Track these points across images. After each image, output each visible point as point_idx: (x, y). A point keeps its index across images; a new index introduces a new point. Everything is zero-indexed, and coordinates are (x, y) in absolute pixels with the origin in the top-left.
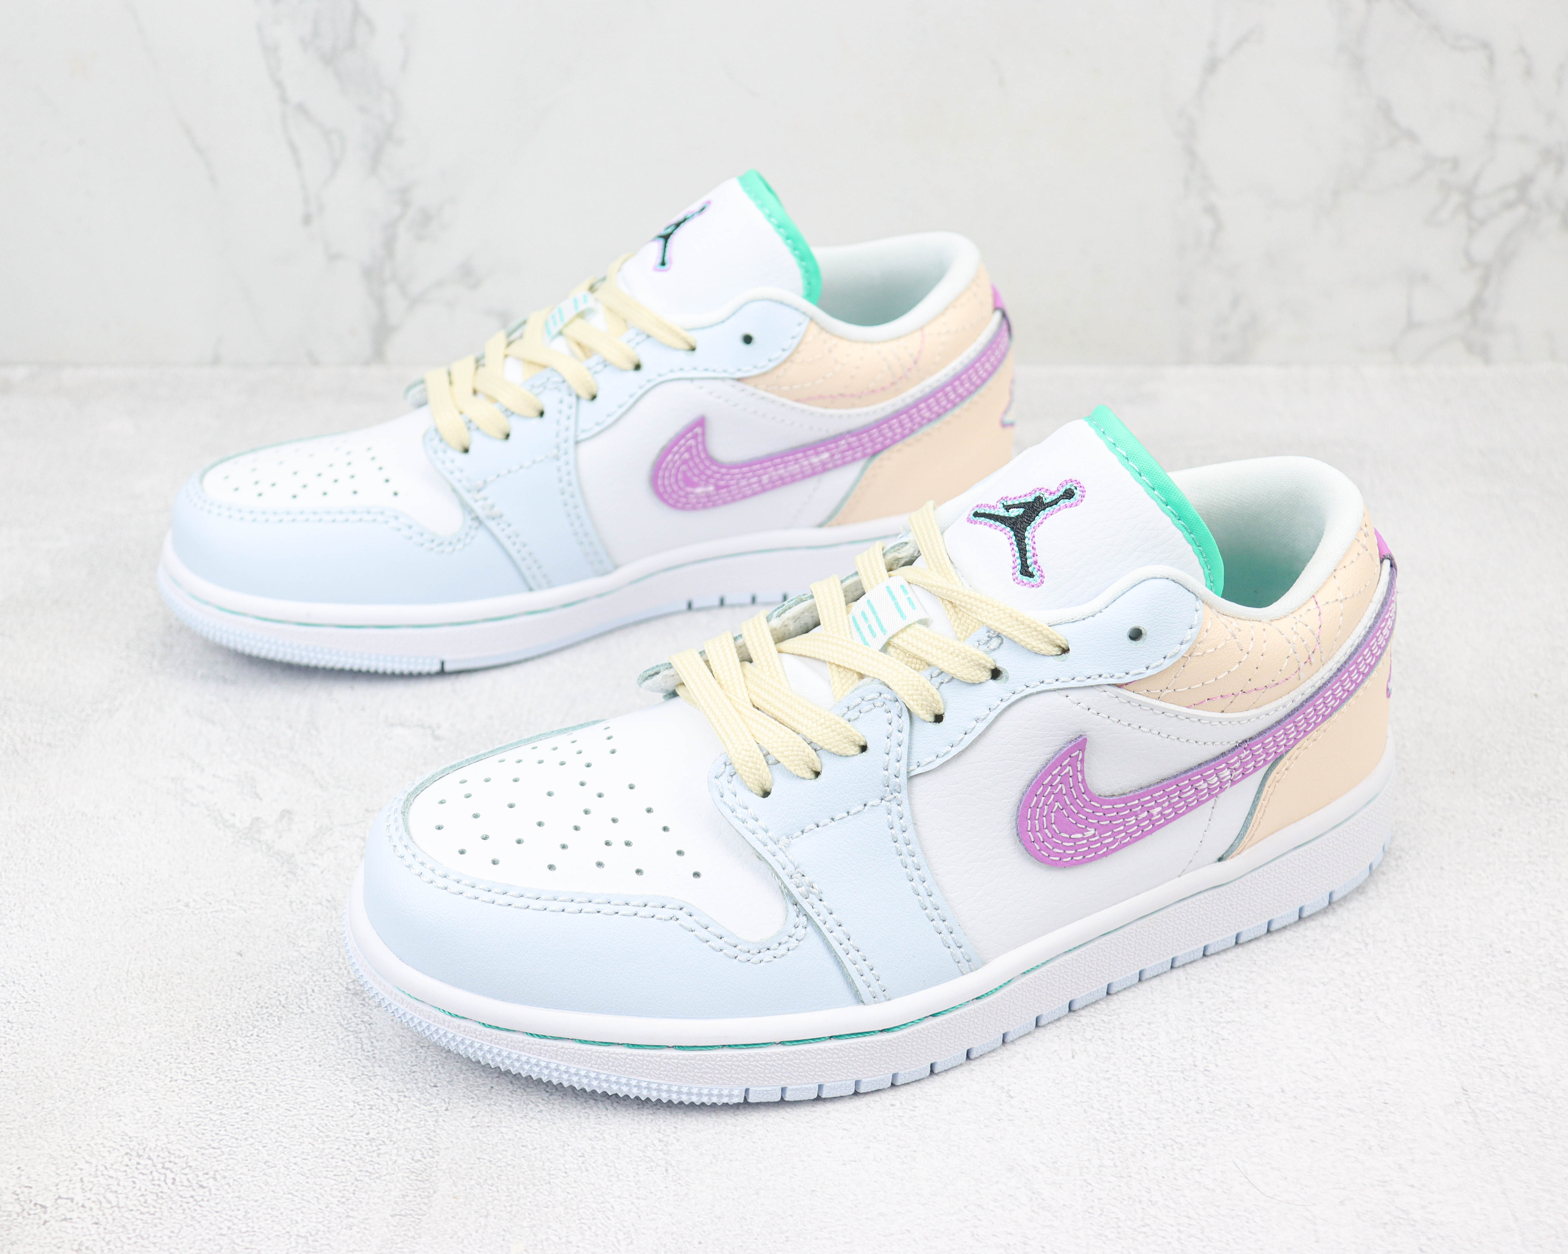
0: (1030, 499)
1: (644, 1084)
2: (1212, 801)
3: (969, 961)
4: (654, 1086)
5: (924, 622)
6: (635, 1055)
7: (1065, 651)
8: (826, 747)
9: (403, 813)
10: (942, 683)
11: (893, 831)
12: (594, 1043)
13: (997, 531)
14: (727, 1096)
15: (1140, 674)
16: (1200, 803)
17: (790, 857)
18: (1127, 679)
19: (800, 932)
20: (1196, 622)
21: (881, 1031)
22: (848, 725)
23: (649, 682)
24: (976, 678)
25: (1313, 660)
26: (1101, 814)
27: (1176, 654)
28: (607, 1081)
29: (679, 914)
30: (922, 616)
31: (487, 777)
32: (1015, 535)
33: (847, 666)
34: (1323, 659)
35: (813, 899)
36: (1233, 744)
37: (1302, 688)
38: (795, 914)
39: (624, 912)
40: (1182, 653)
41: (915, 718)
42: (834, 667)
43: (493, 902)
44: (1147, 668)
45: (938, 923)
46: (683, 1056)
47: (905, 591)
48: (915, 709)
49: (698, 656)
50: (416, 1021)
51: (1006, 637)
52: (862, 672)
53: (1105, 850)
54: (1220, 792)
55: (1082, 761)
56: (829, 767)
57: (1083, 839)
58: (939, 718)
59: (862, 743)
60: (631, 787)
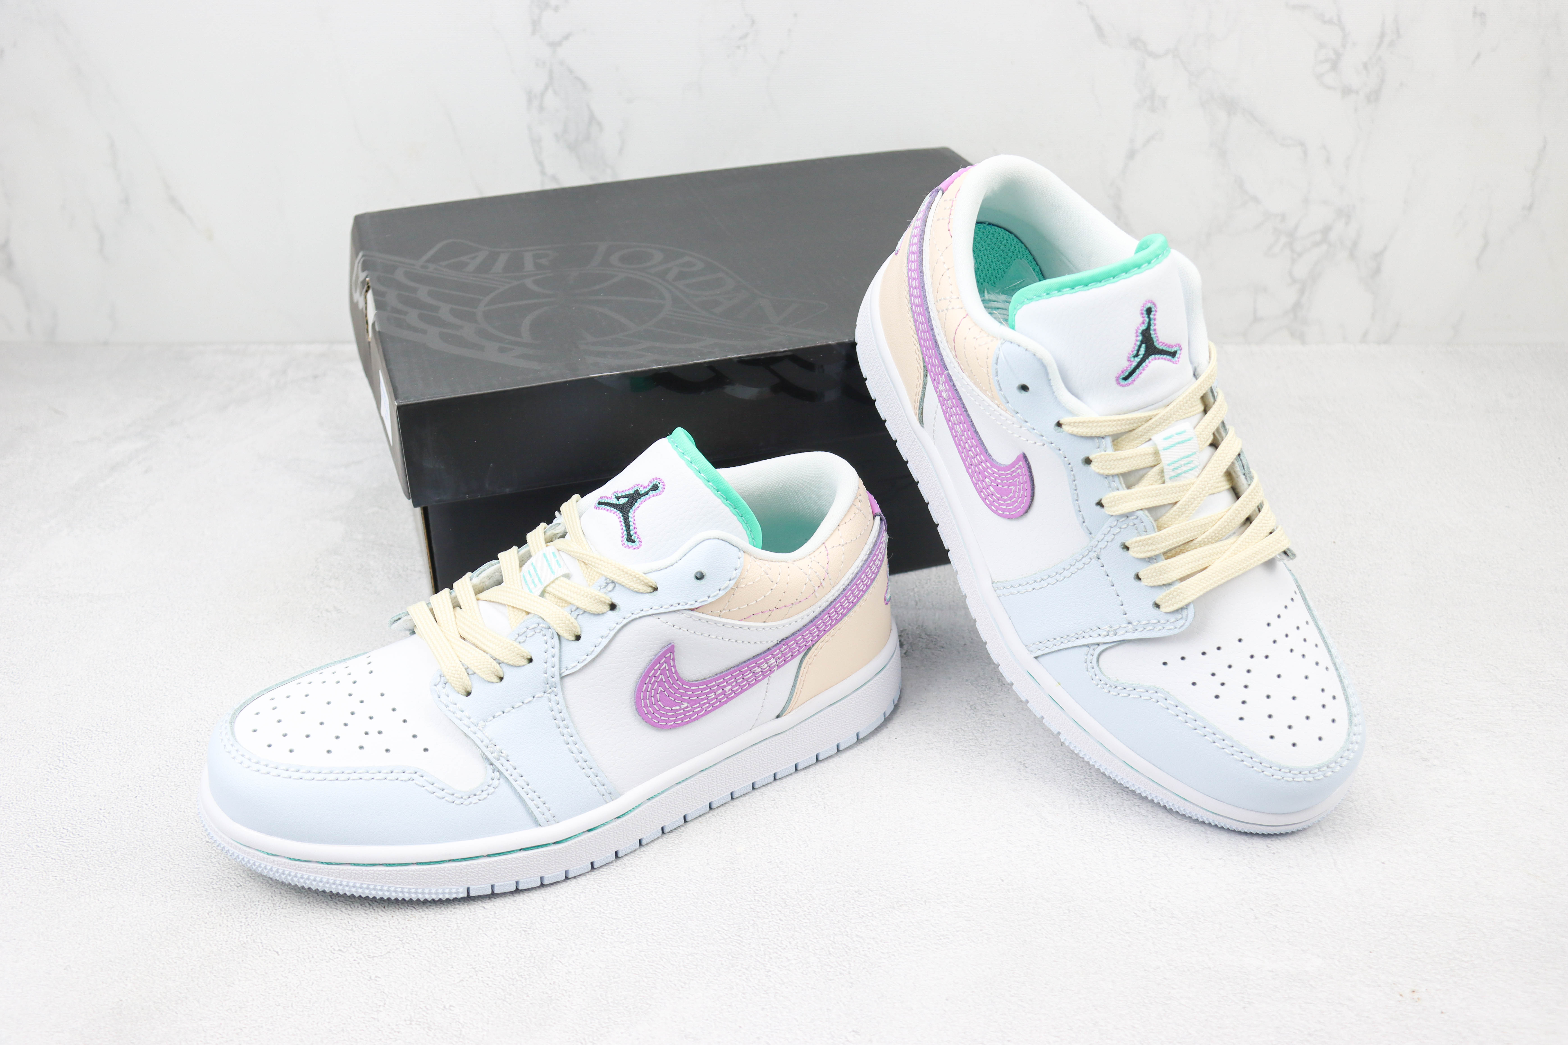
0: (632, 492)
1: (399, 890)
2: (766, 679)
3: (610, 794)
4: (406, 890)
5: (567, 576)
6: (391, 871)
7: (656, 589)
8: (506, 661)
9: (231, 723)
10: (578, 615)
11: (553, 713)
12: (364, 865)
13: (612, 514)
14: (455, 893)
15: (704, 601)
16: (757, 681)
17: (486, 734)
18: (696, 605)
19: (496, 782)
20: (739, 566)
21: (554, 843)
22: (519, 646)
23: (395, 625)
24: (600, 610)
25: (824, 584)
26: (691, 693)
27: (727, 587)
28: (374, 889)
29: (414, 776)
30: (565, 572)
31: (288, 695)
32: (623, 516)
33: (518, 607)
34: (832, 583)
35: (503, 760)
36: (775, 642)
37: (819, 604)
38: (491, 771)
39: (378, 778)
40: (731, 586)
41: (562, 639)
42: (510, 608)
43: (290, 778)
44: (709, 597)
45: (587, 770)
46: (423, 869)
47: (555, 556)
48: (561, 633)
49: (425, 606)
50: (246, 860)
51: (617, 583)
52: (527, 611)
53: (696, 715)
54: (770, 674)
55: (673, 660)
56: (508, 673)
57: (680, 710)
58: (578, 638)
59: (529, 657)
60: (382, 695)
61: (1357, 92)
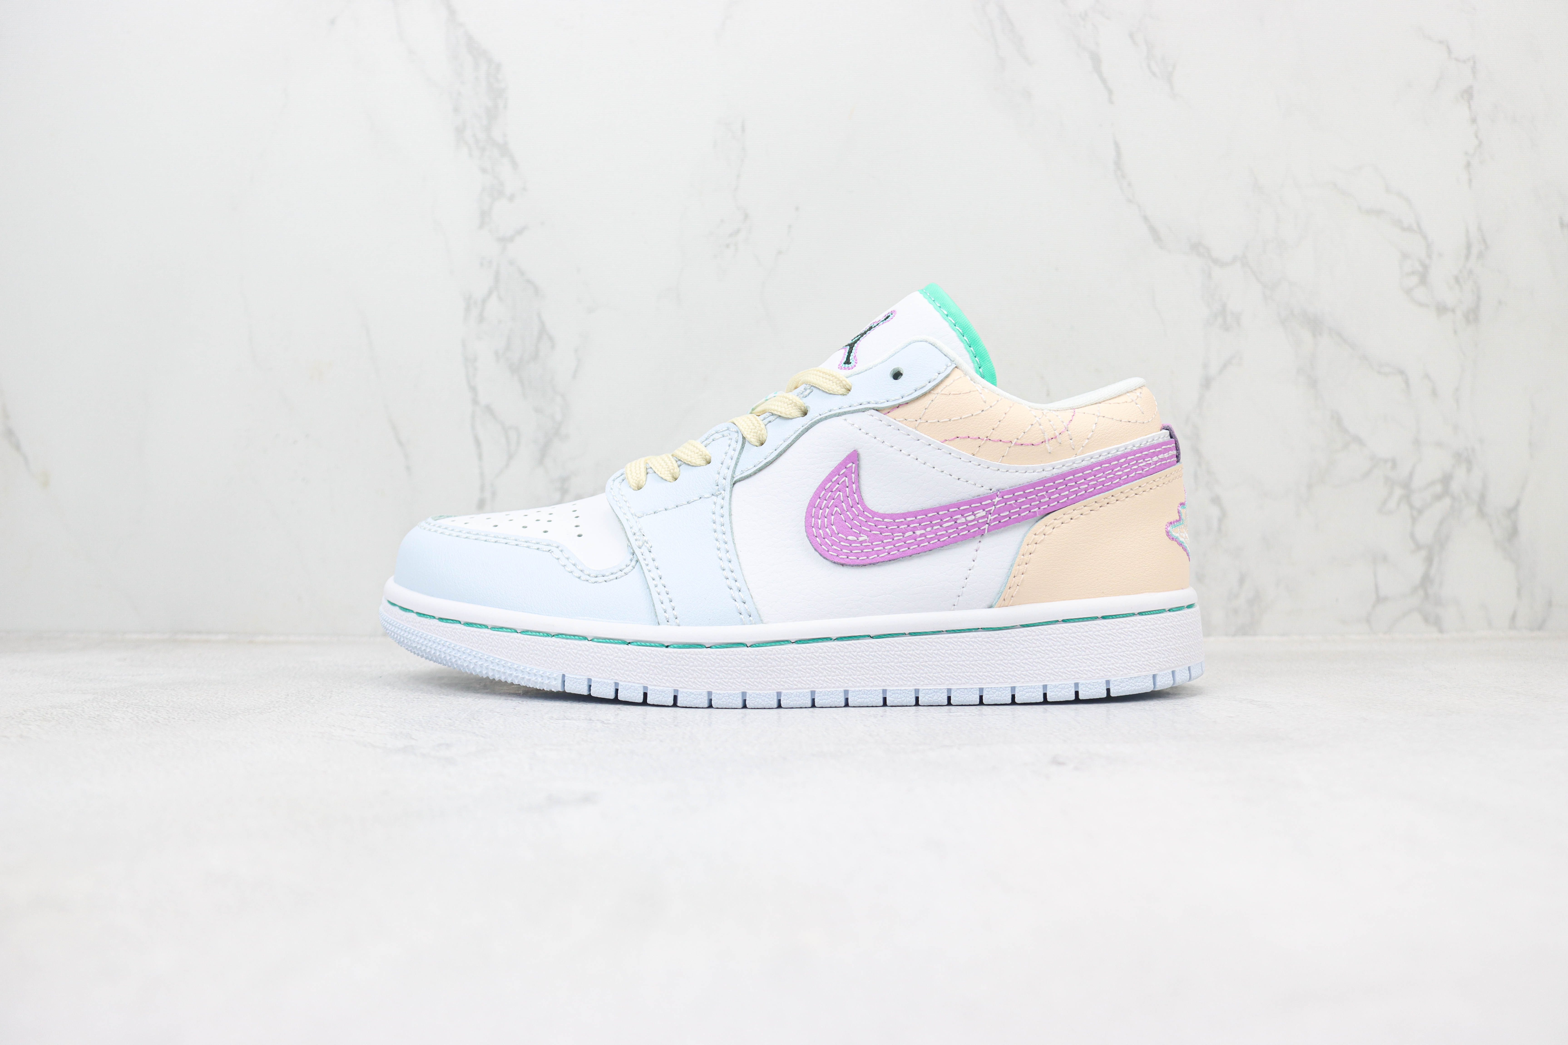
3: (750, 615)
7: (849, 390)
11: (714, 516)
14: (549, 678)
16: (960, 538)
17: (639, 523)
18: (887, 404)
19: (629, 569)
21: (666, 646)
22: (703, 448)
25: (1060, 441)
26: (873, 524)
27: (923, 387)
29: (555, 549)
36: (988, 490)
38: (630, 559)
40: (928, 388)
41: (746, 443)
44: (902, 397)
45: (731, 581)
48: (748, 437)
51: (815, 387)
53: (875, 556)
54: (979, 533)
55: (856, 474)
57: (857, 542)
58: (762, 443)
59: (708, 459)
61: (1453, 311)
